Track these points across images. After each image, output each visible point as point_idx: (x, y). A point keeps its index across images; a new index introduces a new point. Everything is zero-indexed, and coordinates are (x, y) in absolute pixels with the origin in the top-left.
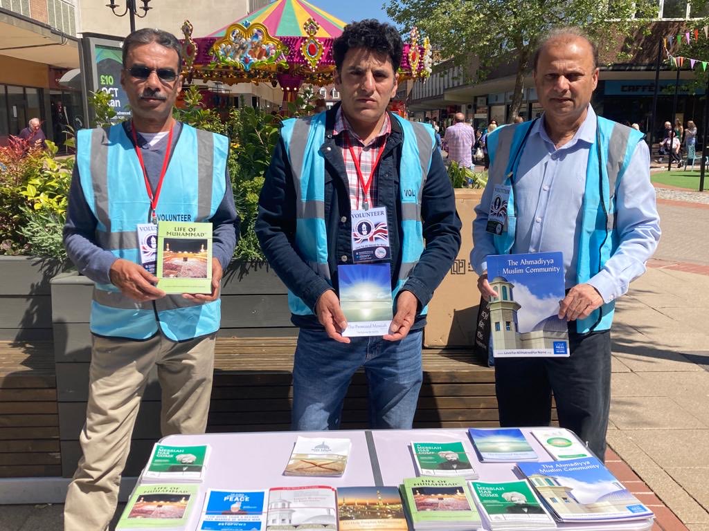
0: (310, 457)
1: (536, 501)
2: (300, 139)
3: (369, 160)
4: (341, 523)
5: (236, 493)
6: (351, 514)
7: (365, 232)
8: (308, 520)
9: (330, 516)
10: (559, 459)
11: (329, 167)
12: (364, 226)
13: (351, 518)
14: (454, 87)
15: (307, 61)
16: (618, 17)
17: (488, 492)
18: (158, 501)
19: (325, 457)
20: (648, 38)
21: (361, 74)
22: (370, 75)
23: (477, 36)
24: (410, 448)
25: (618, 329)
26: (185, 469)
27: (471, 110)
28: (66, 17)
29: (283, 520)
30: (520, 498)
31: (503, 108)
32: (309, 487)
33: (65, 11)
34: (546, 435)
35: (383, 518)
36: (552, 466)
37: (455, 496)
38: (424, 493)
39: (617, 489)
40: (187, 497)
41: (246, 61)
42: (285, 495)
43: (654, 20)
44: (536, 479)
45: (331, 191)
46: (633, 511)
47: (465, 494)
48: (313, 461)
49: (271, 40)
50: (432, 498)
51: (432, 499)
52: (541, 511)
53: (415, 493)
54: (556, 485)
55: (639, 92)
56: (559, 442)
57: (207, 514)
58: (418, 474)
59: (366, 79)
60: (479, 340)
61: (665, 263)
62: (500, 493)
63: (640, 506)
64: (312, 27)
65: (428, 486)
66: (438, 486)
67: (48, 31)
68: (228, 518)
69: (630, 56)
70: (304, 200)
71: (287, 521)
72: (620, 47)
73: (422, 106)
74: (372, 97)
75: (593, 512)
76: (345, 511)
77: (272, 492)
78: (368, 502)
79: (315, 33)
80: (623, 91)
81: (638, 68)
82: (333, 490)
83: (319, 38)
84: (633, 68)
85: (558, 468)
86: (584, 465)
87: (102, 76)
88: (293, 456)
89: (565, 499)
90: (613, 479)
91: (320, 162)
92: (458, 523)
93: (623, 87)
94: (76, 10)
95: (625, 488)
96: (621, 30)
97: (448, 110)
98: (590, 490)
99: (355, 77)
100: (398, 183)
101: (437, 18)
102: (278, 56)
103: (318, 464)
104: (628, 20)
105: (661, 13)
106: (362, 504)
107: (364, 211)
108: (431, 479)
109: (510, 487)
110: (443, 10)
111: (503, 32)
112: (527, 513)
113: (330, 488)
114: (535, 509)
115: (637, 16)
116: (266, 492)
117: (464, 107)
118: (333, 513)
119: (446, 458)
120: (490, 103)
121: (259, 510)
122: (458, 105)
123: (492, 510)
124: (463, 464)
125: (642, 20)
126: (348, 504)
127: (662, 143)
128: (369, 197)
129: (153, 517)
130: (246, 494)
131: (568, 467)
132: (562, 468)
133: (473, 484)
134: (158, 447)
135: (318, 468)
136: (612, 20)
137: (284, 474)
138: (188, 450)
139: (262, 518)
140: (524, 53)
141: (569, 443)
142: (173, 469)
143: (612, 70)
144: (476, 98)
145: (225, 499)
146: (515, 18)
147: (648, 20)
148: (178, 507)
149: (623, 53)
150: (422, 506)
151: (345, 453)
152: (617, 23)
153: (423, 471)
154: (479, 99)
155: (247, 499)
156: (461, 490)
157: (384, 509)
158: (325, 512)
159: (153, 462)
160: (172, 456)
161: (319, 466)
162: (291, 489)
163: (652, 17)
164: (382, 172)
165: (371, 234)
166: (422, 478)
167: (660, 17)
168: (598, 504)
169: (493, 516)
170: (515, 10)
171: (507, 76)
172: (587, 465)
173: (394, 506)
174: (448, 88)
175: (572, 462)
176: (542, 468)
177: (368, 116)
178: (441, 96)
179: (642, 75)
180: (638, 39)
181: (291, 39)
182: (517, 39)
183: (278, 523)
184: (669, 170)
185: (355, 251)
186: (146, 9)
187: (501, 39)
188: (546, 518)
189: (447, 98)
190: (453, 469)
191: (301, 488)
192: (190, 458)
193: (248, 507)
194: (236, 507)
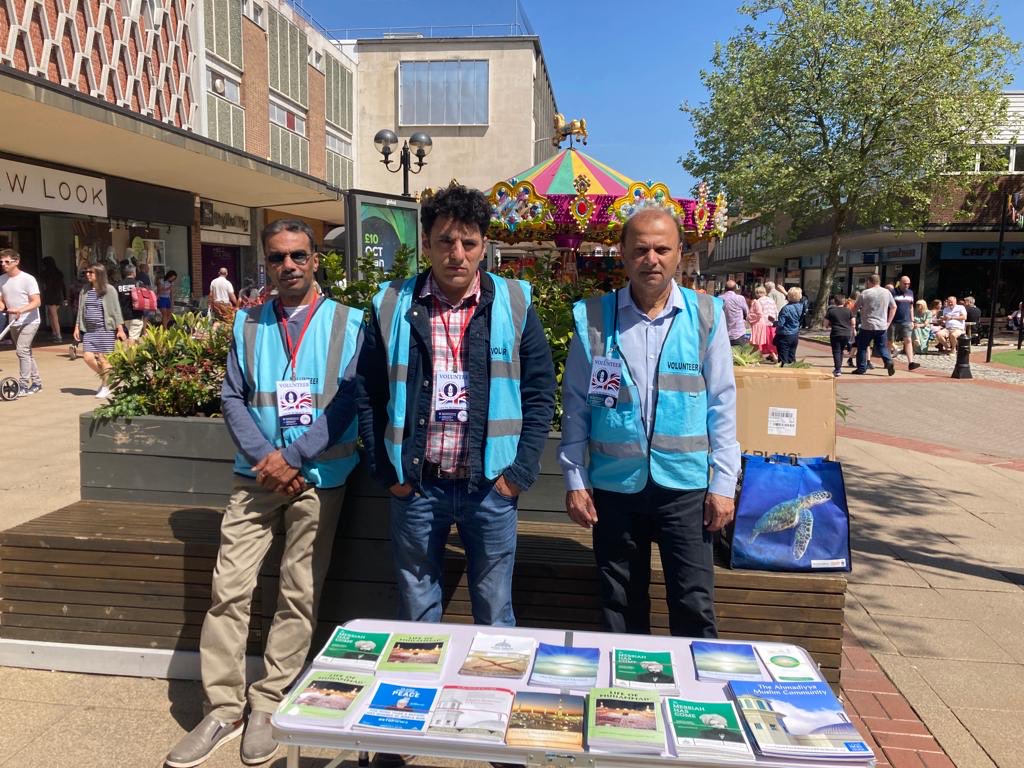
0: (489, 655)
1: (738, 727)
2: (390, 305)
3: (458, 321)
4: (511, 730)
5: (406, 688)
6: (524, 722)
7: (450, 394)
8: (475, 724)
9: (500, 722)
10: (779, 680)
11: (414, 332)
12: (451, 387)
13: (522, 727)
14: (761, 248)
15: (576, 220)
16: (957, 170)
17: (685, 712)
18: (328, 688)
19: (505, 655)
20: (995, 195)
21: (451, 242)
22: (459, 244)
23: (784, 192)
24: (611, 654)
25: (918, 536)
26: (360, 656)
27: (782, 274)
28: (344, 172)
29: (448, 722)
30: (719, 722)
31: (818, 272)
32: (486, 689)
33: (344, 167)
34: (772, 652)
35: (558, 729)
36: (770, 687)
37: (643, 713)
38: (609, 707)
39: (840, 721)
40: (359, 688)
41: (511, 221)
42: (458, 694)
43: (1002, 173)
44: (746, 701)
45: (416, 354)
46: (850, 750)
47: (655, 711)
48: (493, 660)
49: (538, 198)
50: (618, 712)
51: (616, 714)
52: (741, 740)
53: (598, 705)
54: (768, 709)
55: (985, 257)
56: (785, 661)
57: (371, 707)
58: (611, 685)
59: (456, 248)
60: (723, 537)
61: (997, 459)
62: (698, 714)
63: (862, 744)
64: (583, 184)
65: (615, 698)
66: (627, 700)
67: (324, 187)
68: (392, 714)
69: (971, 215)
70: (391, 364)
71: (452, 723)
72: (960, 205)
73: (724, 268)
74: (462, 266)
75: (800, 744)
76: (519, 717)
77: (446, 690)
78: (545, 711)
79: (586, 191)
80: (964, 254)
81: (983, 228)
82: (512, 693)
83: (589, 196)
84: (975, 228)
85: (778, 690)
86: (808, 689)
87: (367, 235)
88: (471, 653)
89: (772, 726)
90: (839, 709)
91: (406, 327)
92: (638, 743)
93: (964, 250)
94: (355, 165)
95: (849, 721)
96: (960, 185)
97: (755, 273)
98: (807, 720)
99: (445, 245)
100: (488, 342)
101: (739, 172)
102: (545, 214)
103: (499, 662)
104: (969, 173)
105: (1012, 166)
106: (539, 712)
107: (453, 374)
108: (620, 691)
109: (711, 709)
110: (747, 164)
111: (816, 188)
112: (724, 740)
113: (509, 691)
114: (733, 736)
115: (981, 169)
116: (440, 689)
117: (773, 271)
118: (505, 719)
119: (648, 669)
120: (803, 266)
121: (426, 709)
122: (767, 267)
123: (681, 733)
124: (666, 677)
125: (987, 173)
126: (522, 711)
127: (1010, 317)
128: (458, 359)
129: (318, 706)
130: (417, 689)
131: (789, 690)
132: (781, 691)
133: (670, 700)
134: (340, 630)
135: (496, 667)
136: (949, 173)
137: (459, 673)
138: (369, 637)
139: (427, 718)
140: (841, 212)
141: (796, 663)
142: (348, 656)
143: (949, 231)
144: (787, 260)
145: (394, 693)
146: (831, 172)
147: (994, 173)
148: (347, 698)
149: (964, 211)
150: (601, 720)
151: (527, 652)
152: (955, 177)
153: (617, 682)
154: (790, 262)
155: (417, 695)
156: (651, 705)
157: (562, 720)
158: (495, 717)
159: (330, 646)
160: (351, 642)
161: (499, 665)
162: (467, 688)
163: (1000, 170)
164: (472, 332)
165: (456, 396)
166: (613, 690)
167: (1012, 170)
168: (811, 736)
169: (681, 740)
170: (831, 163)
171: (823, 236)
172: (813, 690)
173: (574, 718)
174: (756, 249)
175: (795, 684)
176: (758, 688)
177: (459, 283)
178: (747, 258)
179: (986, 236)
180: (982, 196)
181: (559, 196)
182: (834, 198)
183: (442, 724)
184: (1019, 348)
185: (437, 412)
186: (421, 164)
187: (814, 195)
188: (745, 748)
189: (753, 260)
190: (653, 682)
191: (477, 688)
192: (369, 645)
193: (416, 704)
194: (402, 703)
